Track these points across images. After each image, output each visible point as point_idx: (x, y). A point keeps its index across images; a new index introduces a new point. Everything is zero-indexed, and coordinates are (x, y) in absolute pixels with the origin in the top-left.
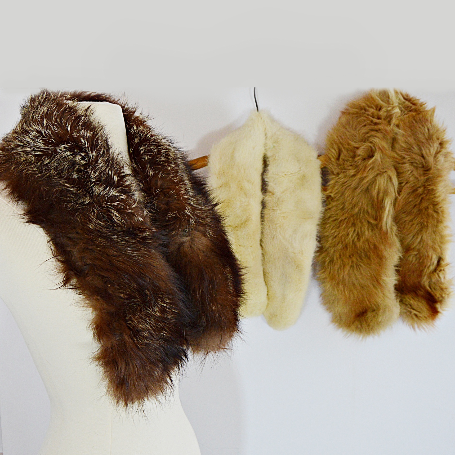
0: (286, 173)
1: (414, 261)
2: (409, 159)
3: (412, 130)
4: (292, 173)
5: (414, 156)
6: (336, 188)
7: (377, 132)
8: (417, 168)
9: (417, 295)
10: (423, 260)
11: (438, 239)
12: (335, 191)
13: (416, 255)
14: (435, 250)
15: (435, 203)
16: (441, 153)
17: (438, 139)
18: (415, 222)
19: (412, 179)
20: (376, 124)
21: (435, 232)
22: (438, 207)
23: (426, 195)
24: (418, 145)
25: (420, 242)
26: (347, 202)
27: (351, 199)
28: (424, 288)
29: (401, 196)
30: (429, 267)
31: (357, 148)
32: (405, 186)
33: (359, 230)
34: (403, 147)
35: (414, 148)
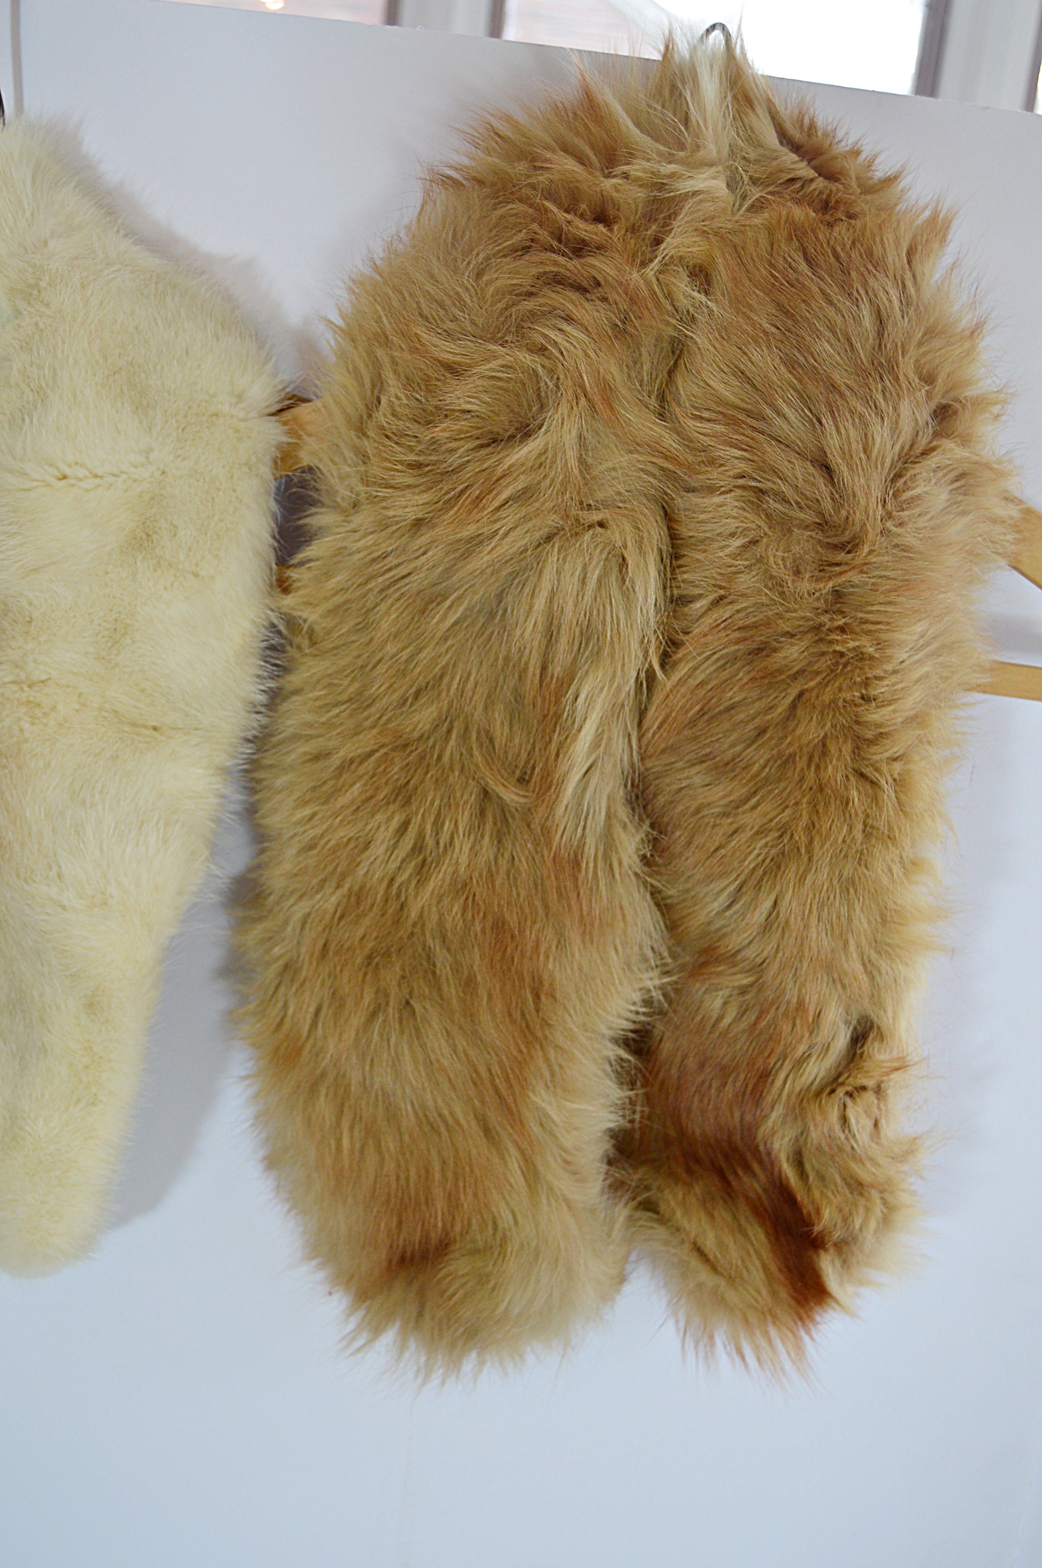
0: (68, 471)
1: (727, 1020)
2: (743, 466)
3: (780, 306)
4: (99, 472)
5: (774, 454)
6: (332, 583)
7: (575, 296)
8: (783, 525)
9: (729, 1193)
10: (774, 1023)
11: (862, 922)
12: (326, 599)
13: (743, 991)
14: (838, 979)
15: (869, 734)
16: (933, 461)
17: (929, 379)
18: (751, 819)
19: (747, 581)
20: (580, 248)
21: (849, 886)
22: (878, 754)
23: (823, 685)
24: (805, 399)
25: (767, 927)
26: (381, 668)
27: (405, 654)
28: (767, 1162)
29: (682, 670)
30: (800, 1062)
31: (454, 370)
32: (709, 620)
33: (429, 827)
34: (721, 401)
35: (779, 413)
